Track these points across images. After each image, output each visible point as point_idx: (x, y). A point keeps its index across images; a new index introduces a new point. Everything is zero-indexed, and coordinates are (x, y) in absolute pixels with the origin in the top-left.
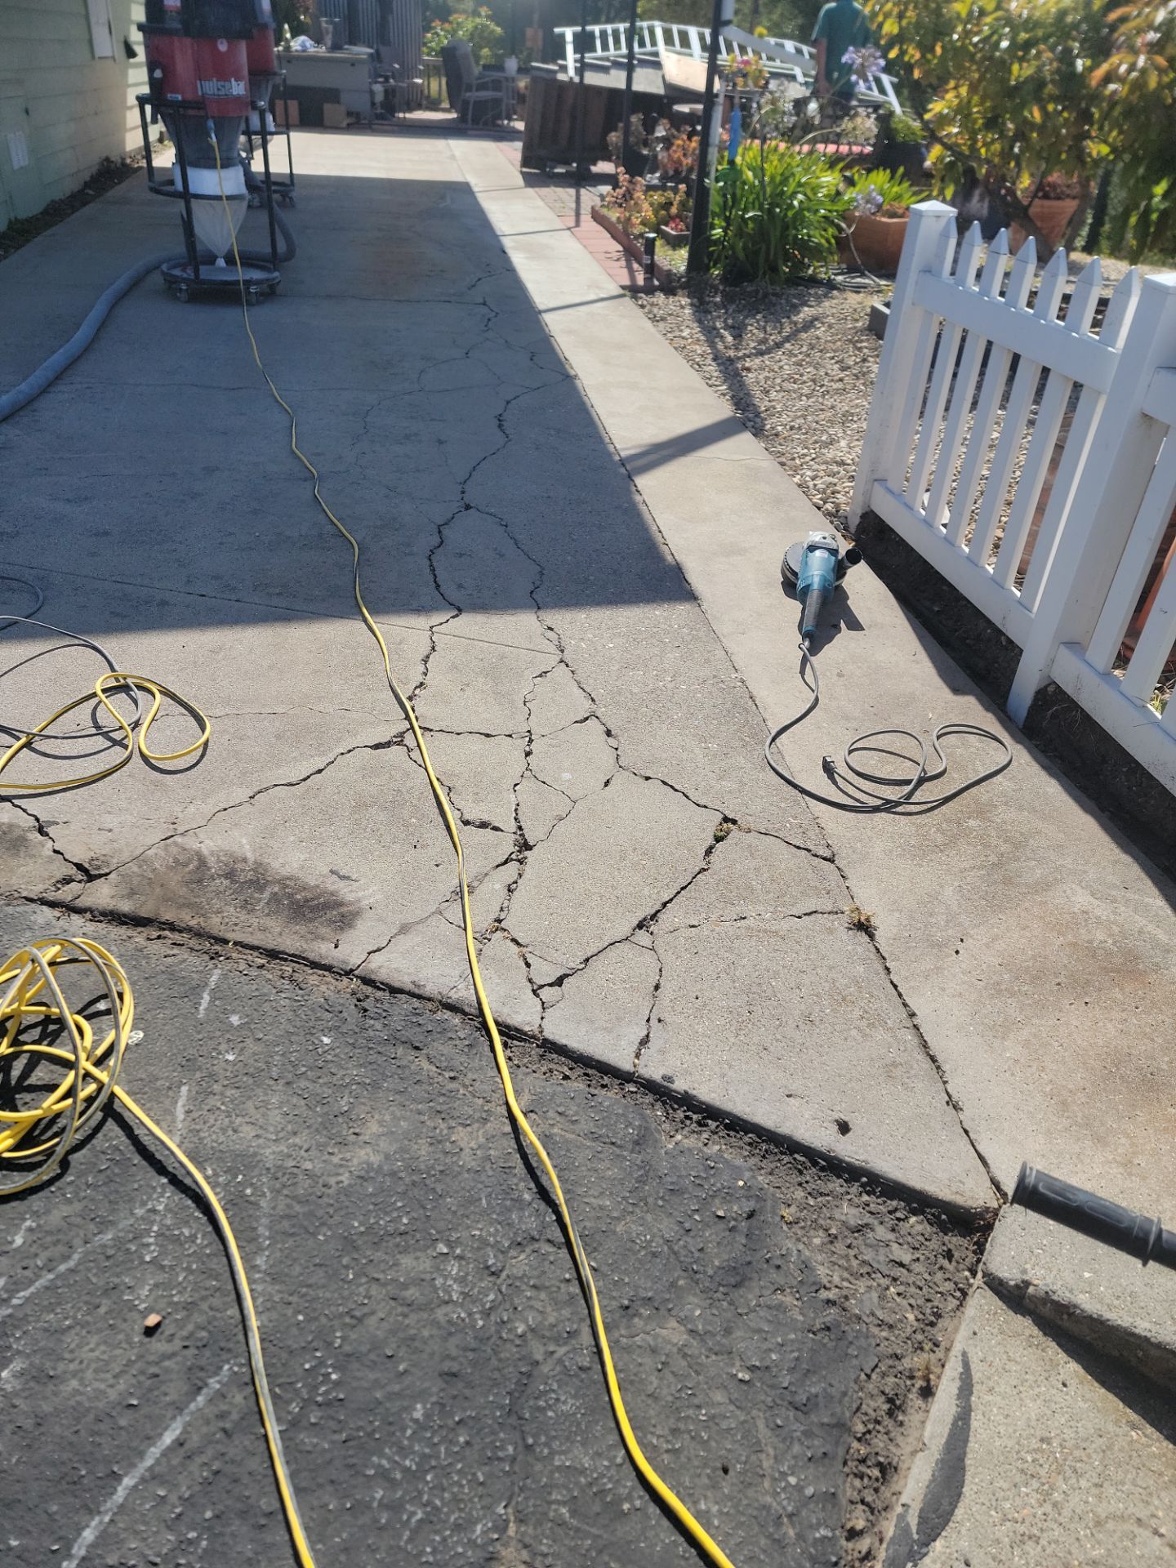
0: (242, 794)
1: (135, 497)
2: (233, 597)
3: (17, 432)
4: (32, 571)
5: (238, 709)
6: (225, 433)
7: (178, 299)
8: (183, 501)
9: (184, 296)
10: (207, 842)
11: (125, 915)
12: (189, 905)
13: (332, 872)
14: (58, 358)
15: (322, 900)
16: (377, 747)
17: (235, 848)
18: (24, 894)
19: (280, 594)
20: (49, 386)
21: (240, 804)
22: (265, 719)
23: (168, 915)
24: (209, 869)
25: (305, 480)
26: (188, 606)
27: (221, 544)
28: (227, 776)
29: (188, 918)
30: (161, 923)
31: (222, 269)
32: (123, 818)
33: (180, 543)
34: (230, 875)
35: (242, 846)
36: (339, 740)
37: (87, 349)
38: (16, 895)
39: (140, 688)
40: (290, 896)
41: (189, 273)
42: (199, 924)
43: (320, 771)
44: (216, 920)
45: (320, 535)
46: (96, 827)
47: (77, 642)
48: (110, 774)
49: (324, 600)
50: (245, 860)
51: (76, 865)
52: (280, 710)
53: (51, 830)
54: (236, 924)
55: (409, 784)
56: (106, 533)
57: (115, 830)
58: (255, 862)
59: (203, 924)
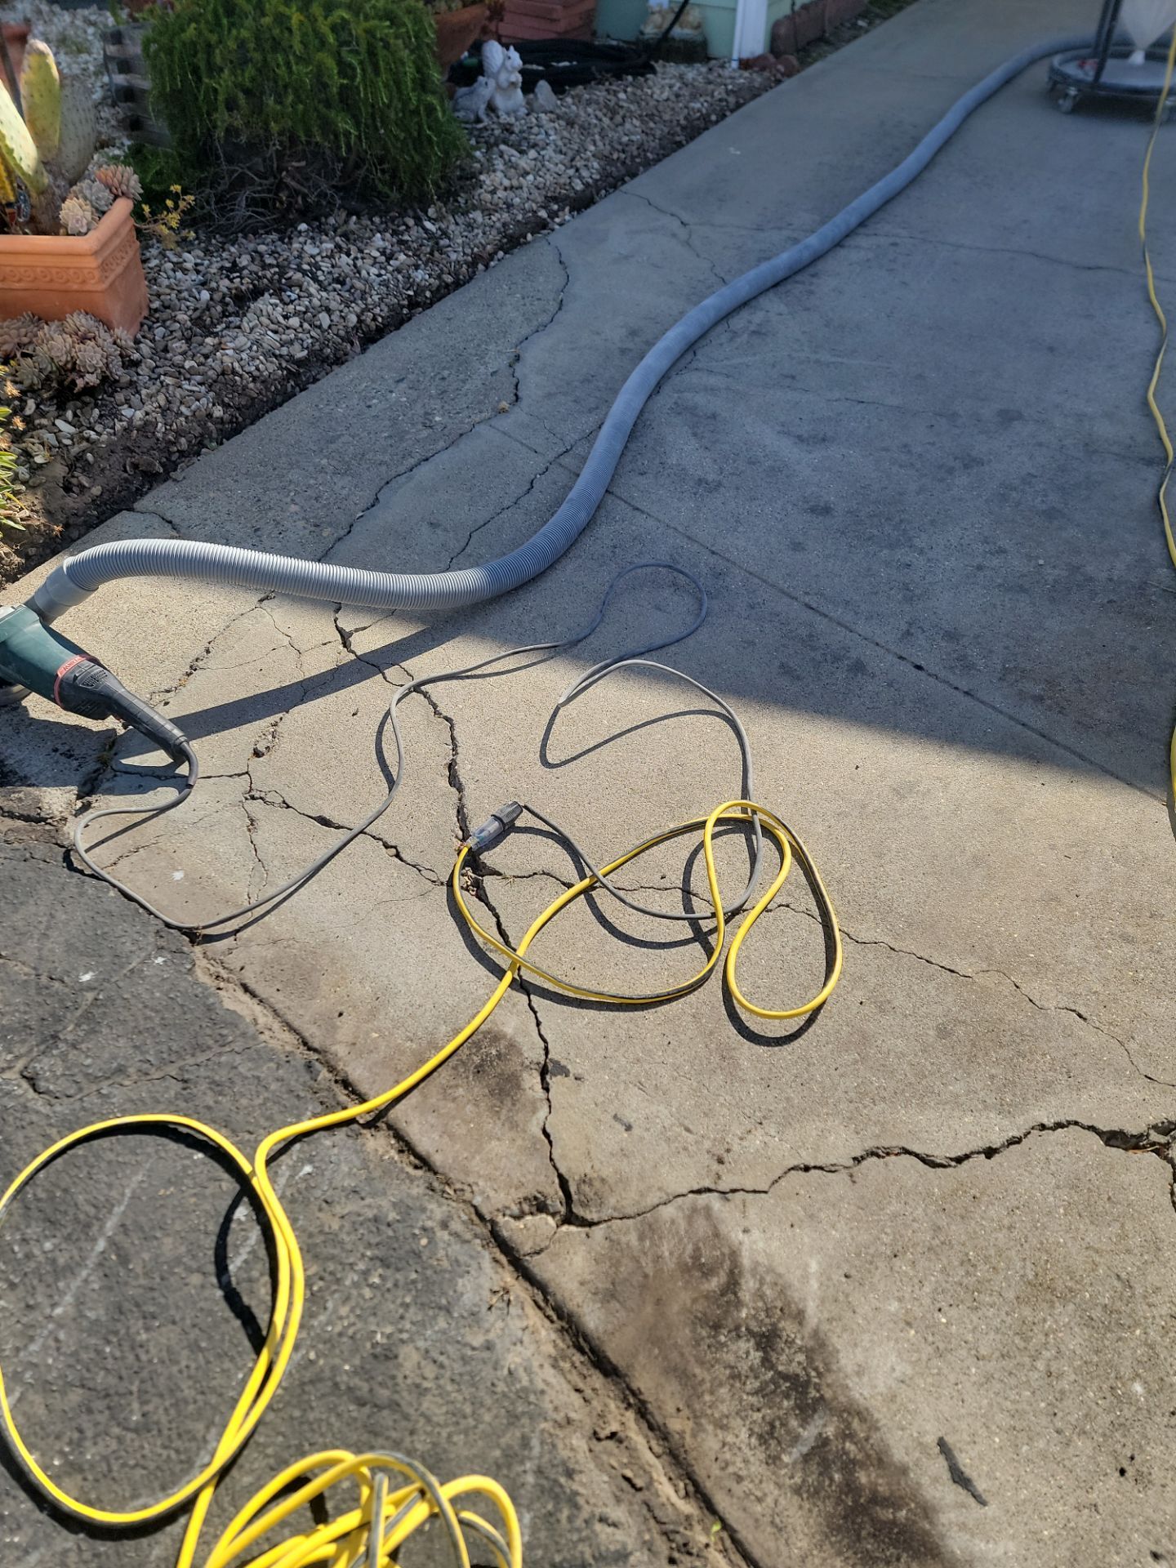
0: (841, 1145)
1: (886, 450)
2: (964, 685)
3: (782, 308)
4: (712, 560)
5: (897, 936)
6: (1051, 349)
7: (1057, 107)
8: (951, 471)
9: (1067, 104)
10: (756, 1234)
11: (586, 1338)
12: (683, 1376)
13: (941, 1443)
14: (872, 196)
15: (902, 1514)
16: (1114, 1138)
17: (793, 1278)
18: (477, 1201)
19: (1039, 699)
20: (847, 236)
21: (832, 1170)
22: (931, 978)
23: (644, 1381)
24: (739, 1304)
25: (1150, 462)
26: (890, 685)
27: (980, 568)
28: (835, 1087)
29: (670, 1408)
30: (629, 1388)
31: (1135, 69)
32: (654, 1108)
33: (921, 552)
34: (767, 1341)
35: (805, 1278)
36: (1048, 1087)
37: (914, 181)
38: (468, 1196)
39: (768, 833)
40: (849, 1466)
41: (1087, 74)
42: (682, 1434)
43: (990, 1153)
44: (711, 1442)
45: (1143, 586)
46: (612, 1110)
47: (718, 709)
48: (669, 1001)
49: (1109, 734)
50: (799, 1317)
51: (560, 1176)
52: (962, 967)
53: (554, 1081)
54: (739, 1479)
55: (1153, 1279)
56: (826, 510)
57: (636, 1131)
58: (816, 1333)
59: (688, 1439)
